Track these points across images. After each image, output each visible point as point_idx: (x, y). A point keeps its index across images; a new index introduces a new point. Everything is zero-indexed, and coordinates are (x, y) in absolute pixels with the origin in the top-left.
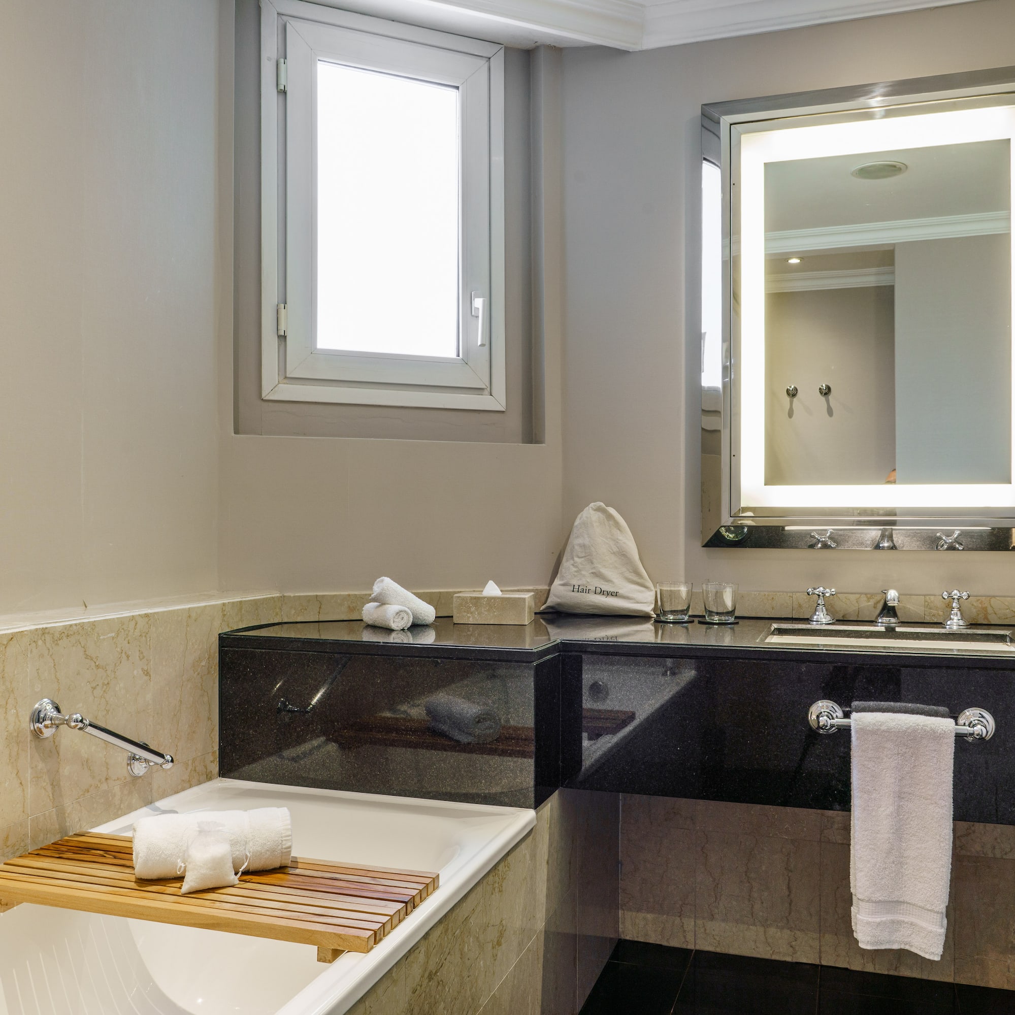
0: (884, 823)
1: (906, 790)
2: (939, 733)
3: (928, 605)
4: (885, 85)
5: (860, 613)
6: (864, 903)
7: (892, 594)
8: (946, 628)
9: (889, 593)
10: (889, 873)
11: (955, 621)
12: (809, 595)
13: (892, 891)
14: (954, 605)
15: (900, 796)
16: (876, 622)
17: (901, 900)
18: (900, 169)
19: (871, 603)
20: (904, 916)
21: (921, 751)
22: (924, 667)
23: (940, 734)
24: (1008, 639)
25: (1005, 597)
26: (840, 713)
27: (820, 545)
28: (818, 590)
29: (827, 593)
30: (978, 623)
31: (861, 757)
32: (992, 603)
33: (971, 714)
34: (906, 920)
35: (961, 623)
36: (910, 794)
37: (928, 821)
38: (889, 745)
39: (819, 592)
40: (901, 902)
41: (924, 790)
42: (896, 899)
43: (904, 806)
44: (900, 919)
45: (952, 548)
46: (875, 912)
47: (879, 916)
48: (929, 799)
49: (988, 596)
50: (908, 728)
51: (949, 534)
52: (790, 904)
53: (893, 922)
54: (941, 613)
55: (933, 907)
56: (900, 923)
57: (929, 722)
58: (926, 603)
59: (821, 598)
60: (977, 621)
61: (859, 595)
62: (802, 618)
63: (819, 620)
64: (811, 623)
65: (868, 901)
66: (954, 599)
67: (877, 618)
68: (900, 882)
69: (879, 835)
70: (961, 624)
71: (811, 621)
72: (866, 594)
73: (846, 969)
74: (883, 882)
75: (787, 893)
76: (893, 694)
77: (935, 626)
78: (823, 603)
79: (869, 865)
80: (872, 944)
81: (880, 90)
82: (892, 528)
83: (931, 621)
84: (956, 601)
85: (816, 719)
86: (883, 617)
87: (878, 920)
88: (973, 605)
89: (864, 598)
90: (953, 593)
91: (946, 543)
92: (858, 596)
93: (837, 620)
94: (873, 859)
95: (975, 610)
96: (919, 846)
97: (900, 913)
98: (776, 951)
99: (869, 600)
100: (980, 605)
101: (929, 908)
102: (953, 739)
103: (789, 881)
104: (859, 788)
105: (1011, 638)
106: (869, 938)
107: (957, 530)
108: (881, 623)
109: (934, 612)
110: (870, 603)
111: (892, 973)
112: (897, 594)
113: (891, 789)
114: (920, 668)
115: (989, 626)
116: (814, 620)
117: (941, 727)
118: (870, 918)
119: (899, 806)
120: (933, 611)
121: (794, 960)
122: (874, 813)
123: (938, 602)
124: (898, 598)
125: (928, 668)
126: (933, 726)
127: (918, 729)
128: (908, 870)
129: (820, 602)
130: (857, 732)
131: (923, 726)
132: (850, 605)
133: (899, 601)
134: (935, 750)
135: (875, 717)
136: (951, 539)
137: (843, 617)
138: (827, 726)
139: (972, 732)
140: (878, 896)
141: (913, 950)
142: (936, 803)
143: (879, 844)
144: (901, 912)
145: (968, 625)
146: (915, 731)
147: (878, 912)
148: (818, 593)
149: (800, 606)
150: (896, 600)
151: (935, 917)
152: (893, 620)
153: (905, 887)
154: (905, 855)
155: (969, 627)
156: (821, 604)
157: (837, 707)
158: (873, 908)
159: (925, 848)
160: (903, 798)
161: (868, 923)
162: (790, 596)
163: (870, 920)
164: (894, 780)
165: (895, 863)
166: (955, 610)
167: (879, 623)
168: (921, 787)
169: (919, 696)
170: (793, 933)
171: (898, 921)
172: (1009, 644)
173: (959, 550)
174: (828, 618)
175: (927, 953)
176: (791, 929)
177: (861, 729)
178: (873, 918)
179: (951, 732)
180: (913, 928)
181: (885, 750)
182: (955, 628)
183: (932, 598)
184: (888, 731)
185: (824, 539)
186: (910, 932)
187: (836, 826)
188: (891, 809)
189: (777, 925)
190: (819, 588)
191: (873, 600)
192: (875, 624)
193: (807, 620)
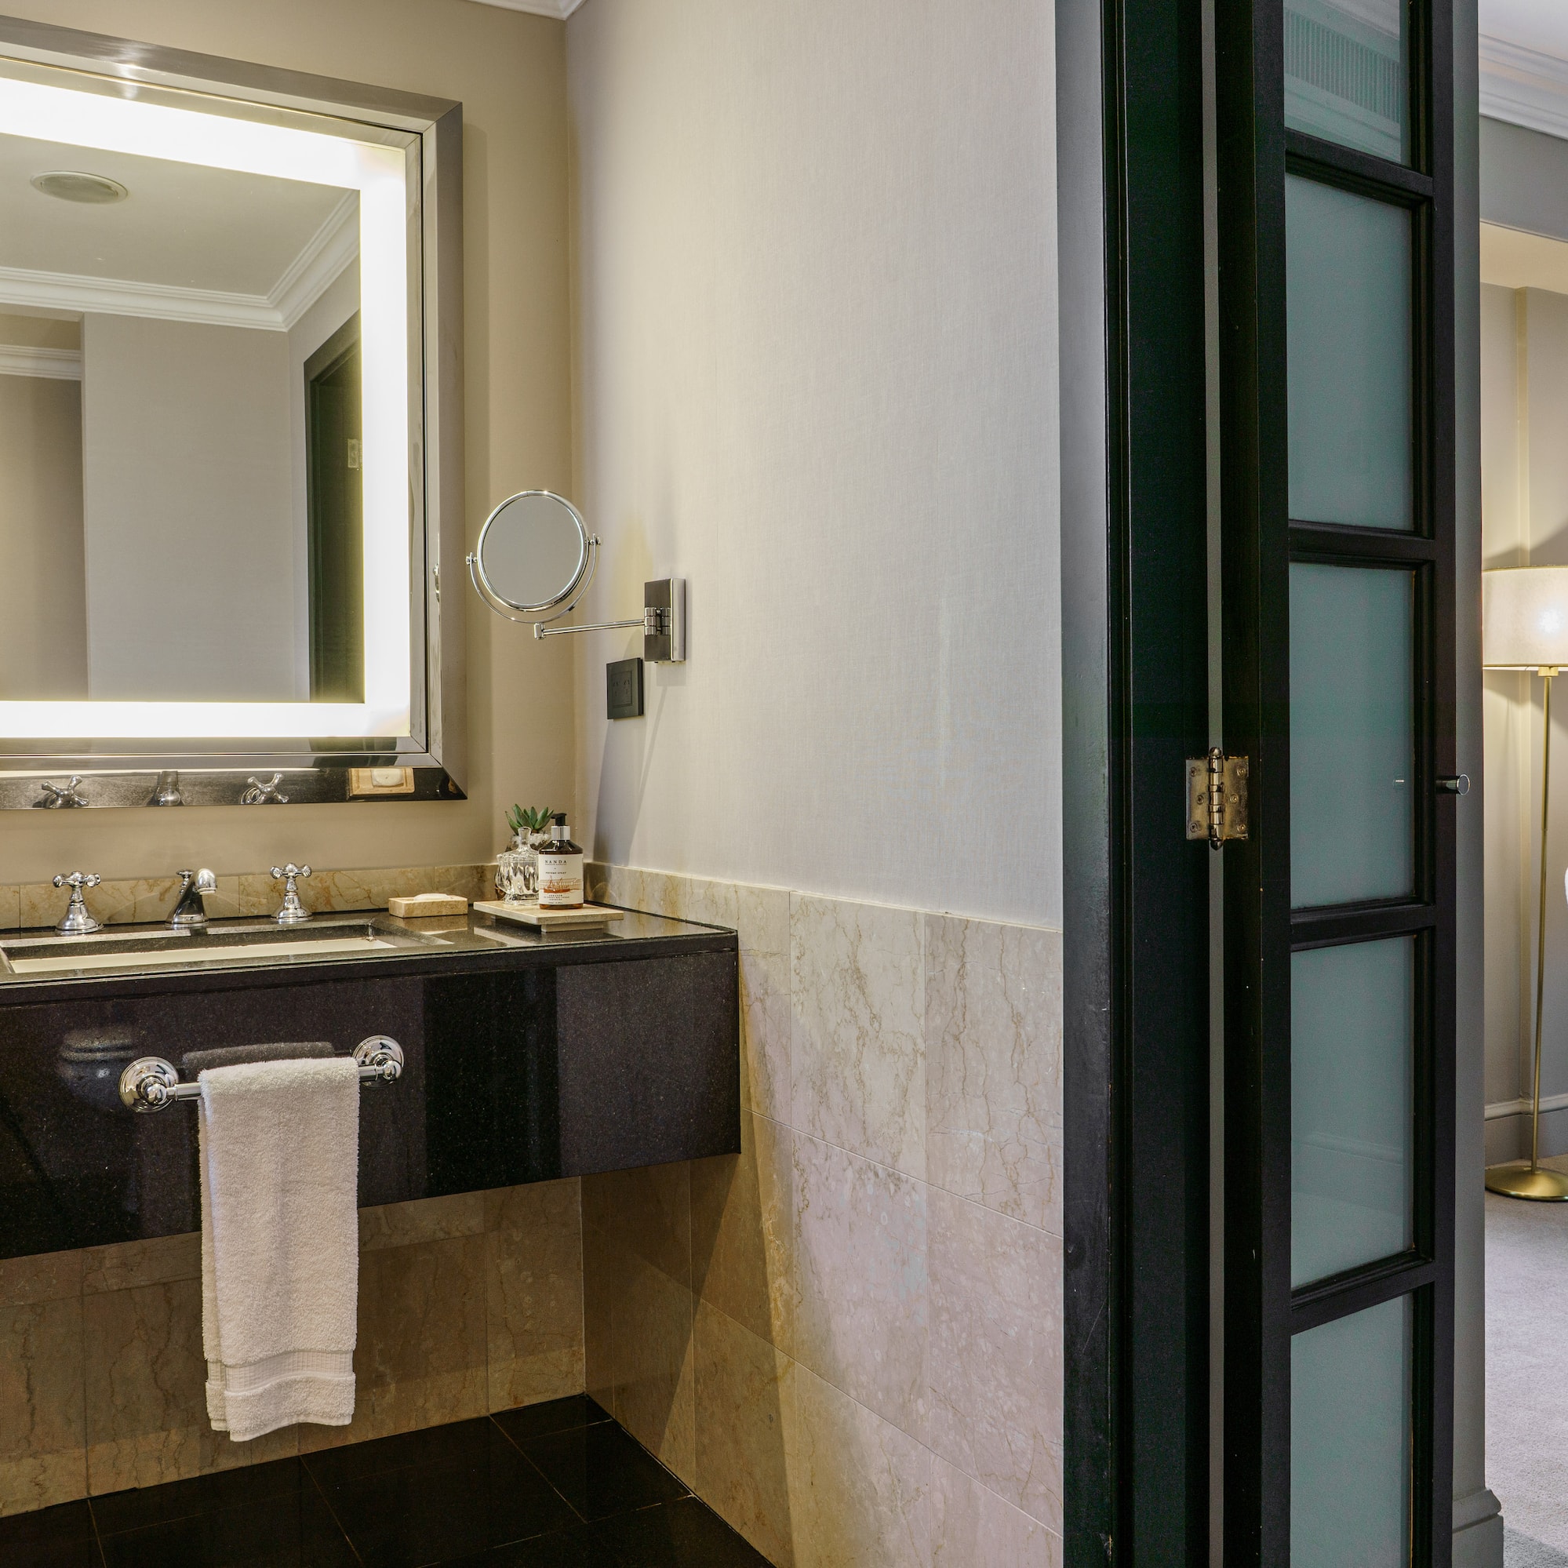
0: (262, 1236)
1: (292, 1178)
2: (337, 1081)
3: (244, 891)
4: (141, 47)
5: (137, 911)
6: (236, 1370)
7: (205, 875)
8: (278, 923)
9: (200, 876)
10: (273, 1312)
11: (291, 911)
12: (57, 886)
13: (277, 1340)
14: (289, 887)
15: (284, 1188)
16: (171, 923)
17: (290, 1348)
18: (116, 194)
19: (156, 893)
20: (295, 1372)
21: (312, 1114)
22: (302, 984)
23: (339, 1083)
24: (370, 930)
25: (353, 869)
26: (172, 1075)
27: (60, 802)
28: (72, 877)
29: (90, 881)
30: (317, 911)
31: (222, 1139)
32: (336, 880)
33: (371, 1045)
34: (298, 1377)
35: (300, 913)
36: (298, 1182)
37: (327, 1218)
38: (265, 1112)
39: (75, 880)
40: (290, 1352)
41: (318, 1173)
42: (283, 1350)
43: (290, 1204)
44: (289, 1378)
45: (271, 800)
46: (255, 1379)
47: (260, 1384)
48: (328, 1184)
49: (330, 871)
50: (292, 1082)
51: (267, 778)
52: (32, 1414)
53: (280, 1386)
54: (264, 901)
55: (340, 1346)
56: (289, 1384)
57: (322, 1067)
58: (242, 887)
59: (78, 889)
60: (316, 909)
61: (135, 882)
62: (38, 926)
63: (75, 928)
64: (63, 933)
65: (243, 1366)
66: (288, 878)
67: (171, 916)
68: (287, 1321)
69: (253, 1258)
70: (300, 915)
71: (61, 930)
72: (146, 879)
73: (134, 1490)
74: (264, 1330)
75: (25, 1396)
76: (256, 1032)
77: (256, 921)
78: (81, 899)
79: (242, 1308)
80: (253, 1430)
81: (131, 53)
82: (177, 772)
83: (249, 915)
84: (291, 880)
85: (135, 1090)
86: (181, 913)
87: (260, 1390)
88: (309, 885)
89: (143, 885)
90: (287, 868)
91: (262, 792)
92: (132, 883)
93: (105, 925)
94: (249, 1296)
95: (312, 893)
96: (314, 1259)
97: (289, 1370)
98: (11, 1499)
99: (151, 888)
100: (320, 885)
101: (334, 1350)
102: (357, 1088)
103: (29, 1375)
104: (221, 1189)
105: (374, 928)
106: (247, 1424)
107: (278, 772)
108: (178, 923)
109: (254, 899)
110: (153, 894)
111: (207, 1471)
112: (213, 876)
113: (270, 1180)
114: (295, 986)
115: (333, 914)
116: (67, 928)
117: (340, 1072)
118: (247, 1391)
119: (283, 1205)
120: (252, 898)
121: (43, 1506)
122: (246, 1225)
123: (259, 883)
124: (216, 881)
125: (308, 985)
126: (329, 1073)
127: (307, 1081)
128: (299, 1301)
129: (75, 897)
130: (213, 1100)
131: (315, 1074)
132: (122, 899)
133: (216, 887)
134: (333, 1108)
135: (241, 1073)
136: (270, 787)
137: (109, 919)
138: (161, 1099)
139: (382, 1072)
140: (259, 1353)
141: (312, 1419)
142: (338, 1188)
143: (255, 1270)
144: (291, 1367)
145: (309, 916)
146: (303, 1083)
147: (259, 1378)
148: (72, 882)
149: (33, 907)
150: (213, 884)
151: (343, 1360)
152: (197, 917)
153: (295, 1327)
154: (294, 1279)
155: (311, 918)
156: (77, 901)
157: (166, 1066)
158: (251, 1374)
159: (324, 1260)
160: (288, 1191)
161: (246, 1400)
162: (14, 892)
163: (247, 1393)
164: (275, 1166)
165: (280, 1294)
166: (291, 895)
167: (175, 923)
168: (315, 1169)
169: (295, 1030)
170: (40, 1460)
171: (287, 1383)
172: (371, 938)
173: (280, 803)
174: (91, 923)
175: (331, 1418)
176: (34, 1456)
177: (220, 1094)
178: (252, 1389)
179: (354, 1077)
180: (310, 1387)
181: (260, 1120)
182: (291, 921)
183: (250, 878)
184: (263, 1091)
185: (66, 793)
186: (305, 1394)
187: (108, 1263)
188: (272, 1211)
189: (10, 1457)
190: (72, 874)
191: (159, 887)
192: (168, 926)
193: (53, 930)
